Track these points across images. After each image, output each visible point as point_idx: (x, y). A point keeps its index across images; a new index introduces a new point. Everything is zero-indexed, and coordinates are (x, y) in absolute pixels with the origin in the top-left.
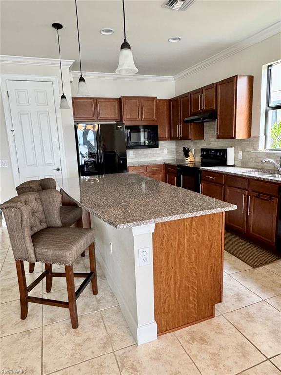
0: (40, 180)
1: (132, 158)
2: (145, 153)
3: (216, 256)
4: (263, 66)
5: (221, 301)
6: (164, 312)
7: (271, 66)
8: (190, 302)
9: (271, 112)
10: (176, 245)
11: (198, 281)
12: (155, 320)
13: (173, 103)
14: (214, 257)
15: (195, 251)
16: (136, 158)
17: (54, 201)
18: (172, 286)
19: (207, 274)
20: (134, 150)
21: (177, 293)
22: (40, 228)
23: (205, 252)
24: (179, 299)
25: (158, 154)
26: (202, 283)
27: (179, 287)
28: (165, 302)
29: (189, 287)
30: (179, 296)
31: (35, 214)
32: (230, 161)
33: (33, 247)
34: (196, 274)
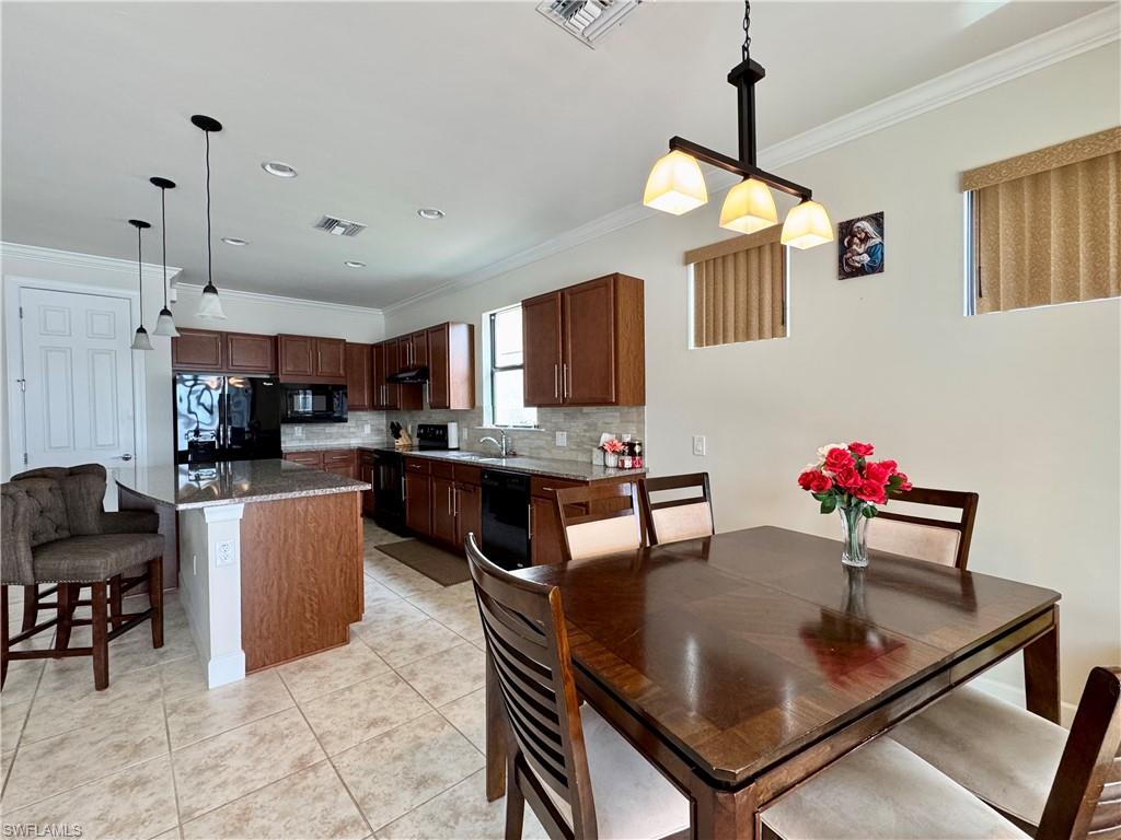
0: (70, 468)
1: (300, 440)
2: (327, 431)
3: (349, 554)
4: (484, 315)
5: (359, 619)
6: (260, 637)
7: (494, 315)
8: (307, 621)
9: (498, 375)
10: (282, 537)
11: (320, 590)
12: (243, 648)
13: (376, 350)
14: (346, 556)
15: (313, 546)
16: (308, 439)
17: (88, 494)
18: (276, 597)
19: (334, 580)
20: (304, 425)
21: (282, 608)
22: (54, 536)
23: (330, 549)
24: (286, 617)
25: (353, 433)
26: (325, 593)
27: (288, 598)
28: (262, 621)
29: (303, 599)
30: (287, 611)
31: (48, 514)
32: (453, 443)
33: (31, 559)
34: (316, 579)
